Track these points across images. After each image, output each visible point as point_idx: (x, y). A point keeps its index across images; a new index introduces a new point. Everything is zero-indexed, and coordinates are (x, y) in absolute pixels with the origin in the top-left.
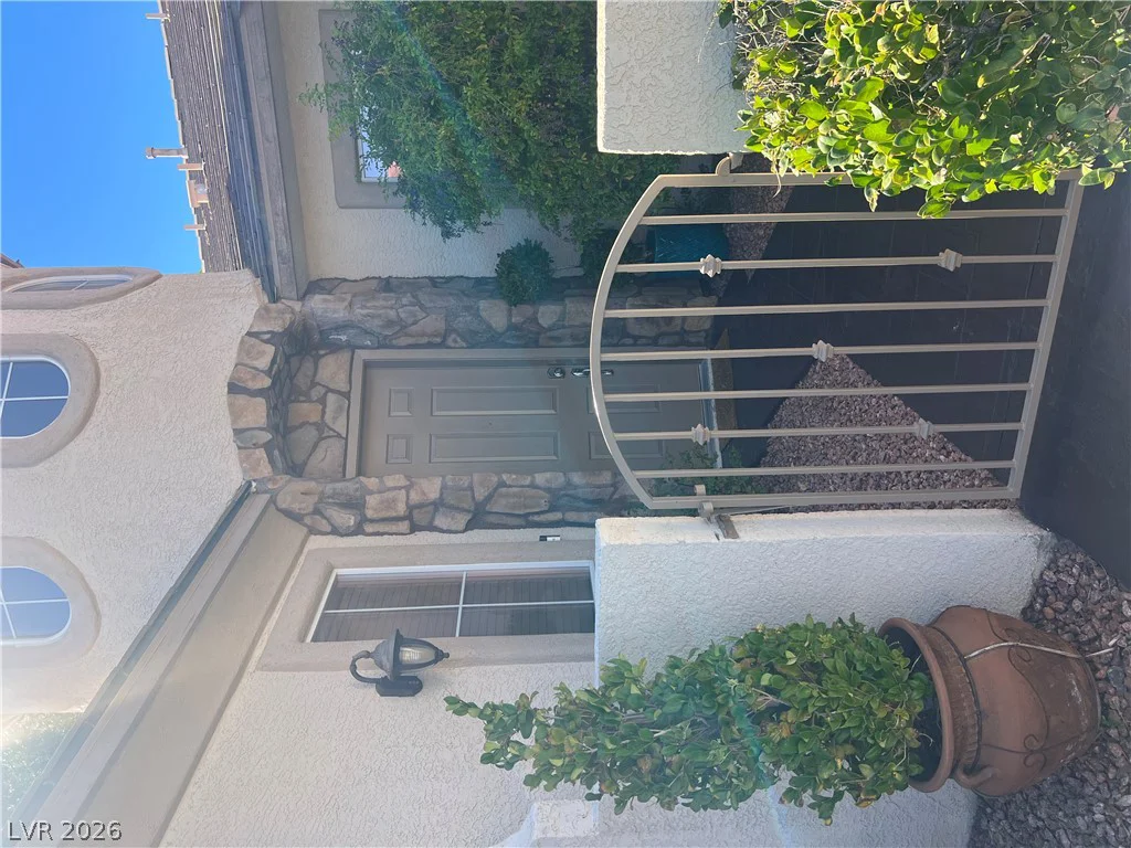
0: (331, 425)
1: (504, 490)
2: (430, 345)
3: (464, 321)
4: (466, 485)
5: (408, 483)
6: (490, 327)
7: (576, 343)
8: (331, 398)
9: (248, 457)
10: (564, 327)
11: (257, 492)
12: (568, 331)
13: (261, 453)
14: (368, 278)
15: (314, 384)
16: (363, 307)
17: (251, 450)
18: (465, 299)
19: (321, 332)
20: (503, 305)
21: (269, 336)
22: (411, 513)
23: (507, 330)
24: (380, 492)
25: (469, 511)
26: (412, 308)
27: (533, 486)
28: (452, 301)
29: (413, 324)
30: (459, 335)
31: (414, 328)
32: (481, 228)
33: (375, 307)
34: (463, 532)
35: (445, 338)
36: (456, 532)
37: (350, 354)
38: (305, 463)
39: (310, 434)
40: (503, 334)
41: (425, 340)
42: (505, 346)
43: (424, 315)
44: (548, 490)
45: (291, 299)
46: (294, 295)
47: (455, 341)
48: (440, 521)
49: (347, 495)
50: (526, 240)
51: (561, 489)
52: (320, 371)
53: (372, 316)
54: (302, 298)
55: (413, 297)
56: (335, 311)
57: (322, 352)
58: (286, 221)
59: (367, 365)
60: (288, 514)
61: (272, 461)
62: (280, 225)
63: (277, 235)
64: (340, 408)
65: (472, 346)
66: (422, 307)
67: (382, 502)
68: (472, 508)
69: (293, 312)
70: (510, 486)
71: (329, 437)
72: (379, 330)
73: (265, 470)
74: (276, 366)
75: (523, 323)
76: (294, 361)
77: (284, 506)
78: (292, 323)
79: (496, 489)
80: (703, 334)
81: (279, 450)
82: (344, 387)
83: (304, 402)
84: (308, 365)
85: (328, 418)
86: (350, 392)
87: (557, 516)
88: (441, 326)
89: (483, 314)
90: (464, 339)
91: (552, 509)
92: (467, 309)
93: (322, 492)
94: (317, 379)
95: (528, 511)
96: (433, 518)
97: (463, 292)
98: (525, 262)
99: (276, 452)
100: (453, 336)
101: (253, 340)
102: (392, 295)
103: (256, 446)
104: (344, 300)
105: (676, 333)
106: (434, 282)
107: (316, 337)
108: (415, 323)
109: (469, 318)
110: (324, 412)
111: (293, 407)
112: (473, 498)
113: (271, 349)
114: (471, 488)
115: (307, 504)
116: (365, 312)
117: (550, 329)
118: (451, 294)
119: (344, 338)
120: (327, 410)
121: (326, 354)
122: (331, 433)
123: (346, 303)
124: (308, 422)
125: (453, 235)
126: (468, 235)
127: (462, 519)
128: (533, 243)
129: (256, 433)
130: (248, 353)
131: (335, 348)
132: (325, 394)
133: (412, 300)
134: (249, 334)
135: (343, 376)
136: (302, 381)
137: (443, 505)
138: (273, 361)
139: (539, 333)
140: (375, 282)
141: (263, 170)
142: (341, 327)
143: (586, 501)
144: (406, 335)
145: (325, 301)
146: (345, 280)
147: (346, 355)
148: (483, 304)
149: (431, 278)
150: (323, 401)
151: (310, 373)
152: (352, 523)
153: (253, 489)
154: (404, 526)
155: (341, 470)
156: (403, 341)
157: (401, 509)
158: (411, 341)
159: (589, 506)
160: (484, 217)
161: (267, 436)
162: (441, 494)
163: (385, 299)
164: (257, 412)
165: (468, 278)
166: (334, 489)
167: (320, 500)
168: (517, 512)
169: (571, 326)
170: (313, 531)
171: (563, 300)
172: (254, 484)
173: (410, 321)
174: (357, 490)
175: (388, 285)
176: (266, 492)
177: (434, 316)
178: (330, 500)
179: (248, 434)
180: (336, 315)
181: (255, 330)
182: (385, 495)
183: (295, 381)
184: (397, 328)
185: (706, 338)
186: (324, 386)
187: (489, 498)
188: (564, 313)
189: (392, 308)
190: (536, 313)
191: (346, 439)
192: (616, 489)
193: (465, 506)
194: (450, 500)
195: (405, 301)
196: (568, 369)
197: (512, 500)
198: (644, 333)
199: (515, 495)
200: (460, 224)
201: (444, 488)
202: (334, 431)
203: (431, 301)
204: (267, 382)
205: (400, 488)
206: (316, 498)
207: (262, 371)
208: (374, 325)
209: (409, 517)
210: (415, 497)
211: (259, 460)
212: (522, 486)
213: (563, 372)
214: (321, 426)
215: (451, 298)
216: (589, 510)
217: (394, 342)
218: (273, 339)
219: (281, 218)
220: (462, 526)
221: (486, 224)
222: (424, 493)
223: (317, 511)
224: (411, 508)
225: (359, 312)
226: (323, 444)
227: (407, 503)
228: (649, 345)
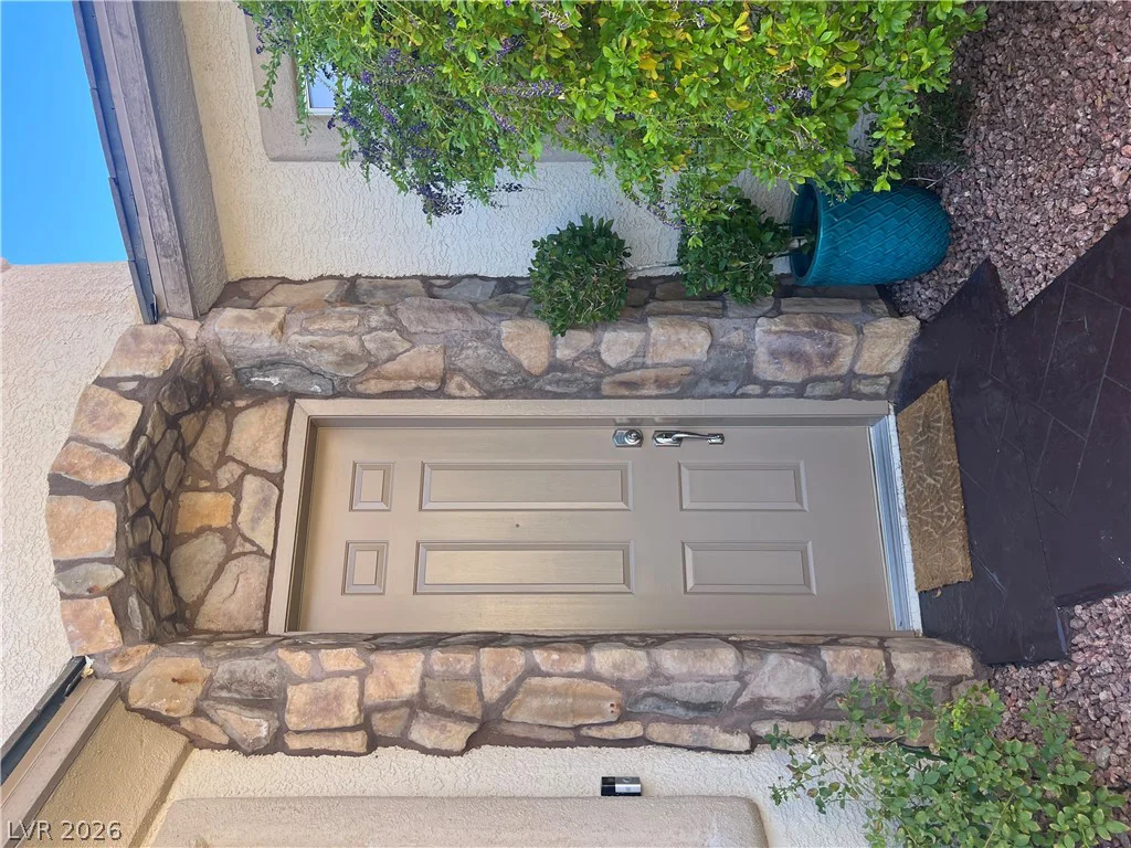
0: (248, 534)
1: (535, 681)
2: (419, 393)
3: (473, 356)
4: (467, 672)
5: (363, 665)
6: (519, 365)
7: (664, 392)
8: (251, 483)
9: (77, 615)
10: (644, 366)
11: (95, 675)
12: (652, 373)
13: (102, 606)
14: (321, 278)
15: (224, 459)
16: (304, 331)
17: (83, 601)
18: (477, 318)
19: (236, 372)
20: (541, 330)
21: (133, 385)
22: (368, 719)
23: (547, 371)
24: (313, 680)
25: (470, 720)
26: (386, 335)
27: (589, 675)
28: (455, 323)
29: (388, 360)
30: (467, 377)
31: (390, 367)
32: (500, 196)
33: (325, 332)
34: (461, 753)
35: (443, 381)
36: (448, 754)
37: (287, 406)
38: (201, 600)
39: (212, 548)
40: (541, 375)
41: (410, 385)
42: (544, 395)
43: (407, 345)
44: (618, 684)
45: (183, 317)
46: (187, 309)
47: (461, 388)
48: (419, 733)
49: (254, 683)
50: (584, 218)
51: (639, 683)
52: (236, 435)
53: (321, 348)
54: (200, 315)
55: (390, 314)
56: (254, 338)
57: (240, 403)
58: (165, 181)
59: (315, 425)
60: (150, 715)
61: (122, 619)
62: (156, 189)
63: (149, 205)
64: (265, 502)
65: (489, 395)
66: (403, 332)
67: (315, 700)
68: (478, 714)
69: (182, 341)
70: (549, 675)
71: (244, 554)
72: (330, 369)
73: (110, 637)
74: (143, 439)
75: (577, 359)
76: (189, 424)
77: (140, 704)
78: (179, 361)
79: (521, 680)
80: (886, 380)
81: (140, 595)
82: (273, 465)
83: (206, 490)
84: (216, 425)
85: (244, 519)
86: (283, 472)
87: (632, 730)
88: (437, 363)
89: (507, 345)
90: (475, 384)
91: (624, 717)
92: (481, 336)
93: (210, 679)
94: (230, 451)
95: (579, 722)
96: (407, 728)
97: (474, 305)
98: (580, 259)
99: (133, 601)
100: (458, 379)
101: (107, 393)
102: (354, 309)
103: (93, 592)
104: (271, 318)
105: (840, 378)
106: (430, 286)
107: (230, 379)
108: (392, 358)
109: (482, 352)
110: (237, 509)
111: (187, 499)
112: (480, 694)
113: (133, 410)
114: (476, 676)
115: (181, 702)
116: (307, 339)
117: (619, 370)
118: (454, 309)
119: (275, 381)
120: (244, 506)
121: (247, 407)
122: (248, 547)
123: (274, 325)
124: (210, 528)
125: (448, 210)
126: (473, 208)
127: (458, 734)
128: (595, 222)
129: (95, 566)
130: (93, 417)
131: (262, 397)
132: (242, 477)
133: (387, 318)
134: (100, 382)
135: (272, 447)
136: (204, 453)
137: (425, 708)
138: (138, 432)
139: (601, 377)
140: (334, 283)
141: (116, 90)
142: (268, 364)
143: (687, 705)
144: (379, 377)
145: (240, 319)
146: (284, 281)
147: (280, 409)
148: (507, 328)
149: (424, 279)
150: (236, 488)
151: (219, 440)
152: (264, 732)
153: (87, 670)
154: (357, 741)
155: (260, 614)
156: (374, 386)
157: (350, 714)
158: (387, 386)
159: (691, 714)
160: (503, 175)
161: (113, 574)
162: (423, 685)
163: (341, 318)
164: (99, 528)
165: (484, 278)
166: (232, 673)
167: (206, 695)
168: (559, 724)
169: (656, 366)
170: (195, 742)
171: (643, 321)
172: (89, 662)
173: (385, 354)
174: (272, 674)
175: (351, 291)
176: (109, 676)
177: (424, 348)
178: (224, 694)
179: (81, 570)
180: (255, 346)
181: (112, 373)
182: (322, 685)
183: (193, 454)
184: (364, 366)
185: (889, 387)
186: (238, 462)
187: (508, 696)
188: (645, 345)
189: (351, 334)
190: (597, 344)
191: (273, 557)
192: (745, 685)
193: (465, 709)
194: (438, 698)
195: (374, 320)
196: (648, 432)
197: (550, 702)
198: (782, 377)
199: (556, 692)
200: (461, 187)
201: (427, 675)
202: (252, 543)
203: (419, 321)
204: (122, 471)
205: (347, 674)
206: (198, 689)
207: (114, 452)
208: (325, 360)
209: (364, 725)
210: (375, 692)
211: (98, 618)
212: (571, 675)
213: (640, 437)
214: (230, 534)
215: (452, 316)
216: (690, 722)
217: (360, 388)
218: (142, 390)
219: (156, 177)
220: (459, 744)
221: (510, 188)
222: (392, 686)
223: (198, 712)
224: (367, 713)
225: (296, 339)
226: (233, 567)
227: (360, 703)
228: (787, 396)
